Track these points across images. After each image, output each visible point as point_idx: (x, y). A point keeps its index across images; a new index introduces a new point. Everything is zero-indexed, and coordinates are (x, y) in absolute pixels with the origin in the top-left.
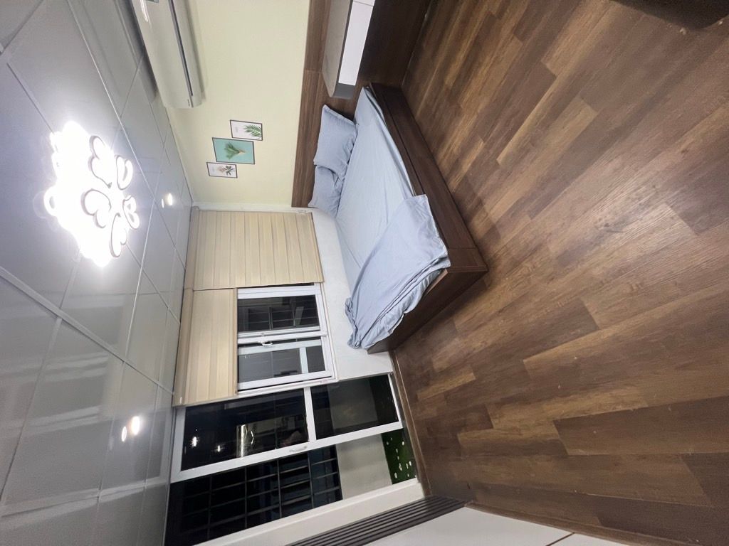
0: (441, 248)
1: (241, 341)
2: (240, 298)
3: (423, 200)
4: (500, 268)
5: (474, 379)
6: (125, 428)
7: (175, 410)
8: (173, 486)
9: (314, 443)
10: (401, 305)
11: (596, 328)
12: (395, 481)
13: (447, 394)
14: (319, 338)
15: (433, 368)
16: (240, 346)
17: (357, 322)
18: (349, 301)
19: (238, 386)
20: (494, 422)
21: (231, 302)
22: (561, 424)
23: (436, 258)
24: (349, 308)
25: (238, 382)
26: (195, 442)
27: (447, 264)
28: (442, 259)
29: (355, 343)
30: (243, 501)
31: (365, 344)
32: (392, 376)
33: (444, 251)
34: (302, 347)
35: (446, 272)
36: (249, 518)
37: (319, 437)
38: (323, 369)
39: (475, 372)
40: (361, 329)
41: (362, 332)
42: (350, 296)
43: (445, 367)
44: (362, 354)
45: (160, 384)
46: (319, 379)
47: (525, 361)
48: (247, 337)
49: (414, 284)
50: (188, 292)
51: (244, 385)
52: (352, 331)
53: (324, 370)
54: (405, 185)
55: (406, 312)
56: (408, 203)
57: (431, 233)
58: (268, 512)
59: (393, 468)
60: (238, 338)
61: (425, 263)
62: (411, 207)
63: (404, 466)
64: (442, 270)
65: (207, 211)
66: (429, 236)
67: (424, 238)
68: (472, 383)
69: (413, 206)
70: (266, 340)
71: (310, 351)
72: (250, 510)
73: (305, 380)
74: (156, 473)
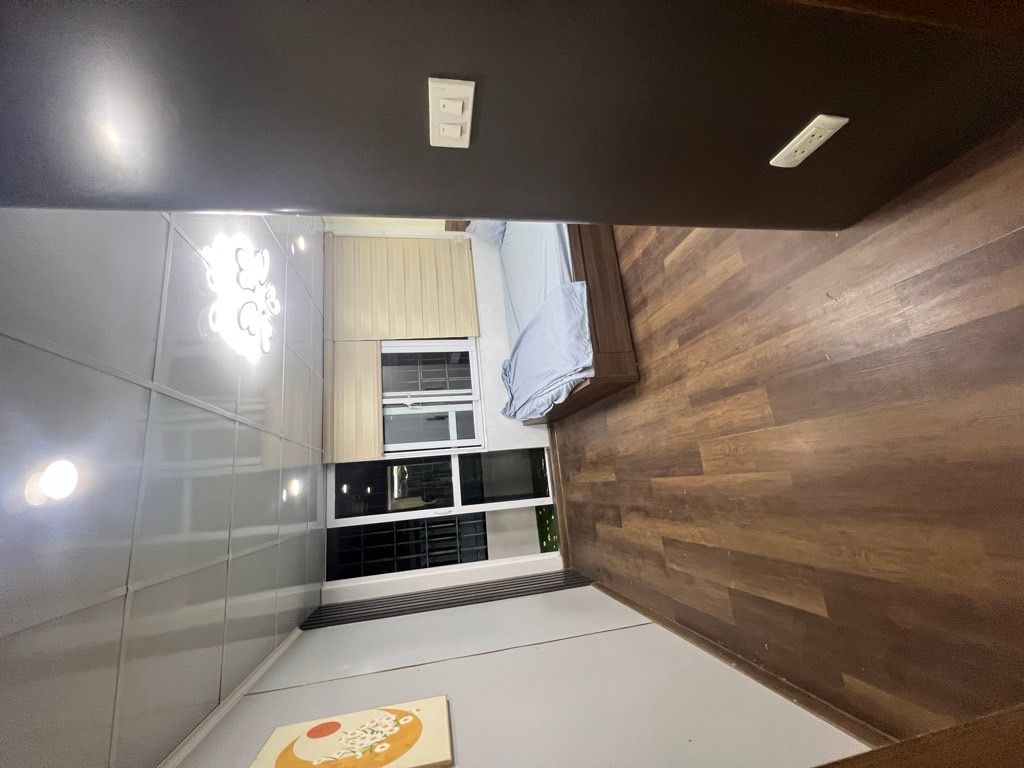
0: (588, 355)
1: (386, 402)
2: (384, 351)
3: (581, 288)
4: (648, 382)
5: (614, 480)
6: (285, 491)
7: (326, 466)
8: (329, 530)
9: (458, 509)
10: (549, 395)
11: (701, 473)
12: (544, 550)
13: (593, 486)
14: (471, 402)
15: (584, 456)
16: (384, 406)
17: (513, 390)
18: (507, 364)
19: (384, 448)
20: (624, 523)
21: (375, 356)
22: (668, 542)
23: (580, 366)
24: (506, 372)
25: (384, 443)
26: (345, 489)
27: (591, 373)
28: (585, 369)
29: (509, 410)
30: (393, 547)
31: (521, 415)
32: (548, 450)
33: (589, 361)
34: (452, 411)
35: (588, 383)
36: (399, 562)
37: (465, 502)
38: (473, 436)
39: (617, 474)
40: (518, 398)
41: (517, 403)
42: (508, 356)
43: (595, 459)
44: (516, 425)
45: (310, 446)
46: (469, 446)
47: (653, 480)
48: (393, 397)
49: (560, 383)
50: (329, 344)
51: (390, 447)
52: (507, 398)
53: (474, 438)
54: (564, 265)
55: (556, 403)
56: (563, 290)
57: (582, 333)
58: (418, 559)
59: (542, 537)
60: (383, 398)
61: (570, 368)
62: (566, 296)
63: (552, 538)
64: (586, 379)
65: (341, 237)
66: (579, 337)
67: (573, 340)
68: (612, 482)
69: (569, 294)
70: (413, 402)
71: (460, 416)
72: (399, 554)
73: (453, 447)
74: (314, 518)
